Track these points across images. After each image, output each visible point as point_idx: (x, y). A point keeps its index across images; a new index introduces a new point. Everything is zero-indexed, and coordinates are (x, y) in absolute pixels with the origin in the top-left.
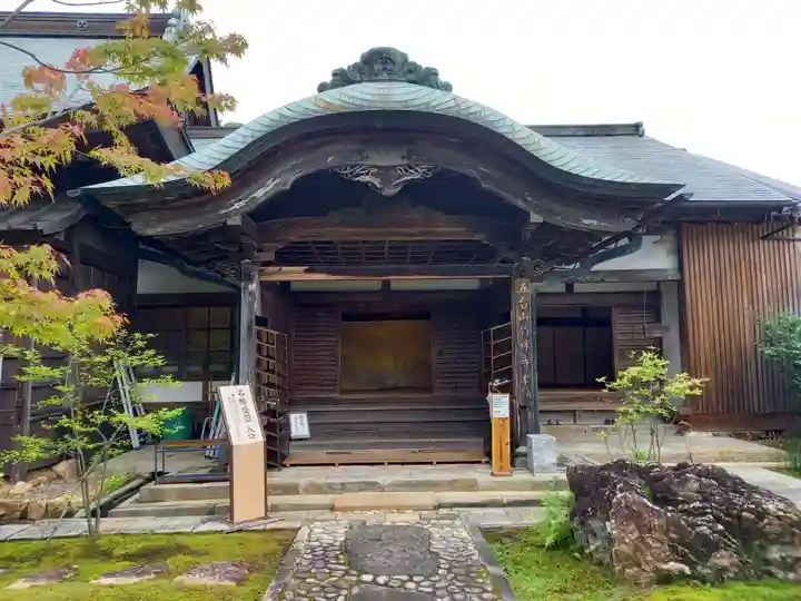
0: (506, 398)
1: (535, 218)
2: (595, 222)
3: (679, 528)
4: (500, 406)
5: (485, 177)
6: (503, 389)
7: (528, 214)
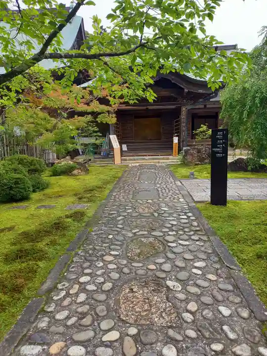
0: (177, 138)
1: (186, 90)
2: (201, 91)
3: (200, 156)
4: (176, 140)
5: (173, 79)
6: (176, 136)
7: (184, 89)
